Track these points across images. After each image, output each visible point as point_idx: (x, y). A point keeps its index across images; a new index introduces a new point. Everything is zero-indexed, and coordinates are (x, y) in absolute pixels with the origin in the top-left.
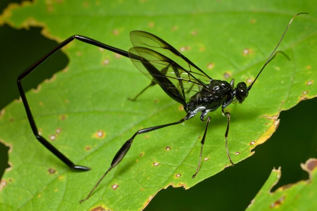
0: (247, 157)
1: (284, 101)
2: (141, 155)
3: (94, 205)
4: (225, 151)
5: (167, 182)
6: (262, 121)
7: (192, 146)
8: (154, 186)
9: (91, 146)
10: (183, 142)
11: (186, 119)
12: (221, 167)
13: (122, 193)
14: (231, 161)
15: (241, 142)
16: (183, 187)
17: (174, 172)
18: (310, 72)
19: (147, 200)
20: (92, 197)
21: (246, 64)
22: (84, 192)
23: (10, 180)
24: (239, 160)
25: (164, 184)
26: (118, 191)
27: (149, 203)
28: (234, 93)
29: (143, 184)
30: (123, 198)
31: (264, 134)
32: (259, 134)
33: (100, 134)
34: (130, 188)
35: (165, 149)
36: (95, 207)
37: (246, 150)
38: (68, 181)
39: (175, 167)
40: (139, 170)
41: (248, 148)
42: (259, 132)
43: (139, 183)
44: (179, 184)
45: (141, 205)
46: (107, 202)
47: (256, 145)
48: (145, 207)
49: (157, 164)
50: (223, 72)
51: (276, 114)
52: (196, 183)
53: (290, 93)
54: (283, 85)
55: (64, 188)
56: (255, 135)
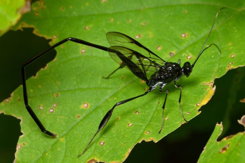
0: (196, 116)
1: (216, 71)
2: (118, 119)
3: (88, 158)
4: (180, 112)
5: (140, 138)
6: (202, 87)
7: (154, 109)
8: (131, 141)
9: (80, 115)
10: (147, 107)
11: (149, 92)
12: (178, 124)
13: (108, 148)
14: (185, 119)
15: (190, 104)
16: (153, 141)
17: (144, 130)
18: (232, 48)
19: (127, 152)
20: (86, 152)
21: (185, 45)
22: (80, 149)
23: (24, 144)
24: (190, 118)
25: (138, 139)
26: (105, 147)
27: (129, 154)
28: (182, 70)
29: (123, 141)
30: (109, 152)
31: (205, 97)
32: (201, 97)
33: (86, 105)
34: (113, 144)
35: (135, 113)
36: (90, 159)
37: (194, 110)
38: (67, 141)
39: (144, 126)
40: (118, 130)
41: (195, 109)
42: (201, 96)
43: (120, 139)
44: (150, 139)
45: (124, 156)
46: (98, 156)
47: (201, 106)
48: (127, 157)
49: (130, 125)
50: (169, 52)
51: (212, 81)
52: (162, 138)
53: (219, 65)
54: (214, 58)
55: (65, 147)
56: (199, 98)
